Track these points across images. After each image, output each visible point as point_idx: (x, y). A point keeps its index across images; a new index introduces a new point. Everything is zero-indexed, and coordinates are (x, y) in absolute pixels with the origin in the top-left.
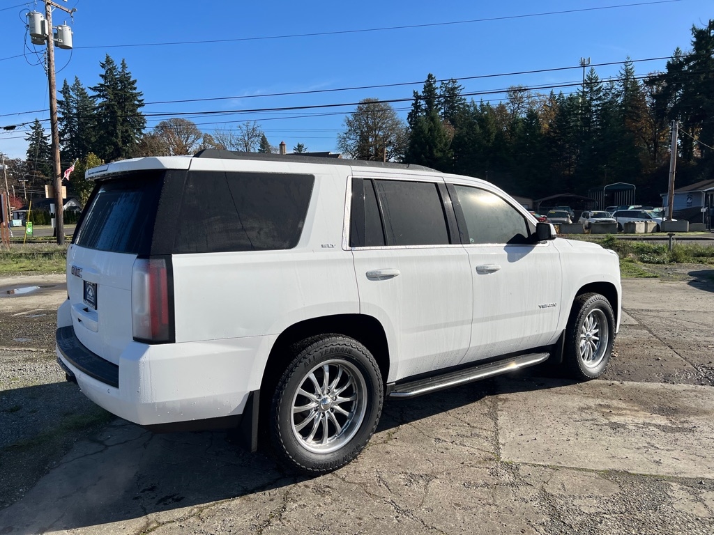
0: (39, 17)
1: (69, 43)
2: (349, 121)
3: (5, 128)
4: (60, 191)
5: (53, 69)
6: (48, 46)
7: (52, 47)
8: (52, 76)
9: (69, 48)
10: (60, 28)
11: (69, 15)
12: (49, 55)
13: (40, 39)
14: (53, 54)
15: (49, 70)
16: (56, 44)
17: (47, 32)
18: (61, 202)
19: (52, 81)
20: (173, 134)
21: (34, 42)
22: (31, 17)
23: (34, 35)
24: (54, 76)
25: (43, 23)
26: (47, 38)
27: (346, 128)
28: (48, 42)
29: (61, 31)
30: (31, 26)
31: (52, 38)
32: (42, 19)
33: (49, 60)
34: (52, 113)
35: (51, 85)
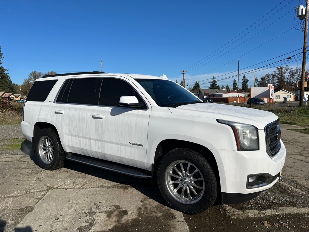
0: (302, 7)
3: (287, 59)
4: (303, 84)
5: (307, 29)
6: (306, 19)
8: (306, 32)
12: (306, 23)
14: (307, 22)
15: (305, 30)
18: (303, 88)
19: (306, 34)
21: (300, 19)
22: (298, 9)
23: (298, 16)
24: (307, 32)
25: (302, 10)
26: (306, 16)
30: (298, 12)
33: (305, 25)
34: (304, 49)
35: (305, 37)
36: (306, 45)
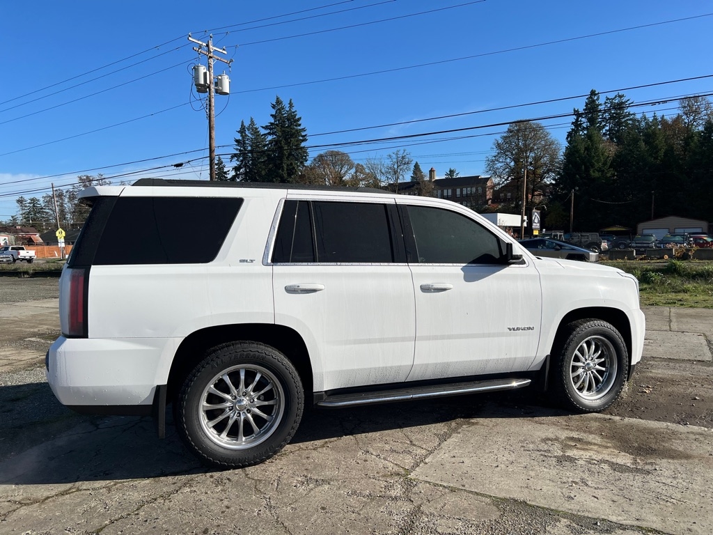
0: (202, 70)
1: (226, 89)
2: (498, 144)
3: (175, 166)
5: (213, 113)
6: (210, 94)
7: (213, 94)
8: (212, 119)
9: (226, 94)
10: (220, 77)
11: (227, 66)
12: (210, 101)
13: (203, 88)
14: (213, 100)
15: (210, 114)
16: (217, 91)
17: (208, 82)
19: (212, 123)
20: (328, 165)
21: (199, 91)
22: (196, 69)
23: (198, 85)
24: (213, 119)
25: (205, 74)
26: (209, 87)
27: (495, 152)
28: (210, 90)
29: (221, 80)
30: (197, 78)
31: (213, 87)
32: (205, 71)
33: (210, 105)
34: (211, 151)
35: (210, 128)
36: (214, 144)
